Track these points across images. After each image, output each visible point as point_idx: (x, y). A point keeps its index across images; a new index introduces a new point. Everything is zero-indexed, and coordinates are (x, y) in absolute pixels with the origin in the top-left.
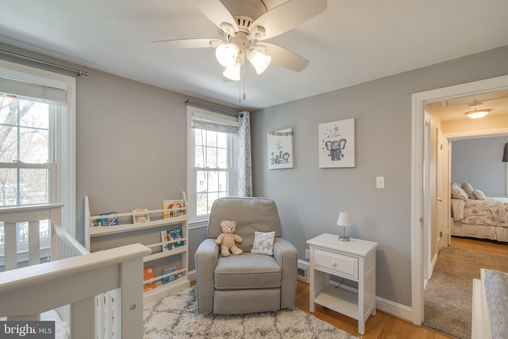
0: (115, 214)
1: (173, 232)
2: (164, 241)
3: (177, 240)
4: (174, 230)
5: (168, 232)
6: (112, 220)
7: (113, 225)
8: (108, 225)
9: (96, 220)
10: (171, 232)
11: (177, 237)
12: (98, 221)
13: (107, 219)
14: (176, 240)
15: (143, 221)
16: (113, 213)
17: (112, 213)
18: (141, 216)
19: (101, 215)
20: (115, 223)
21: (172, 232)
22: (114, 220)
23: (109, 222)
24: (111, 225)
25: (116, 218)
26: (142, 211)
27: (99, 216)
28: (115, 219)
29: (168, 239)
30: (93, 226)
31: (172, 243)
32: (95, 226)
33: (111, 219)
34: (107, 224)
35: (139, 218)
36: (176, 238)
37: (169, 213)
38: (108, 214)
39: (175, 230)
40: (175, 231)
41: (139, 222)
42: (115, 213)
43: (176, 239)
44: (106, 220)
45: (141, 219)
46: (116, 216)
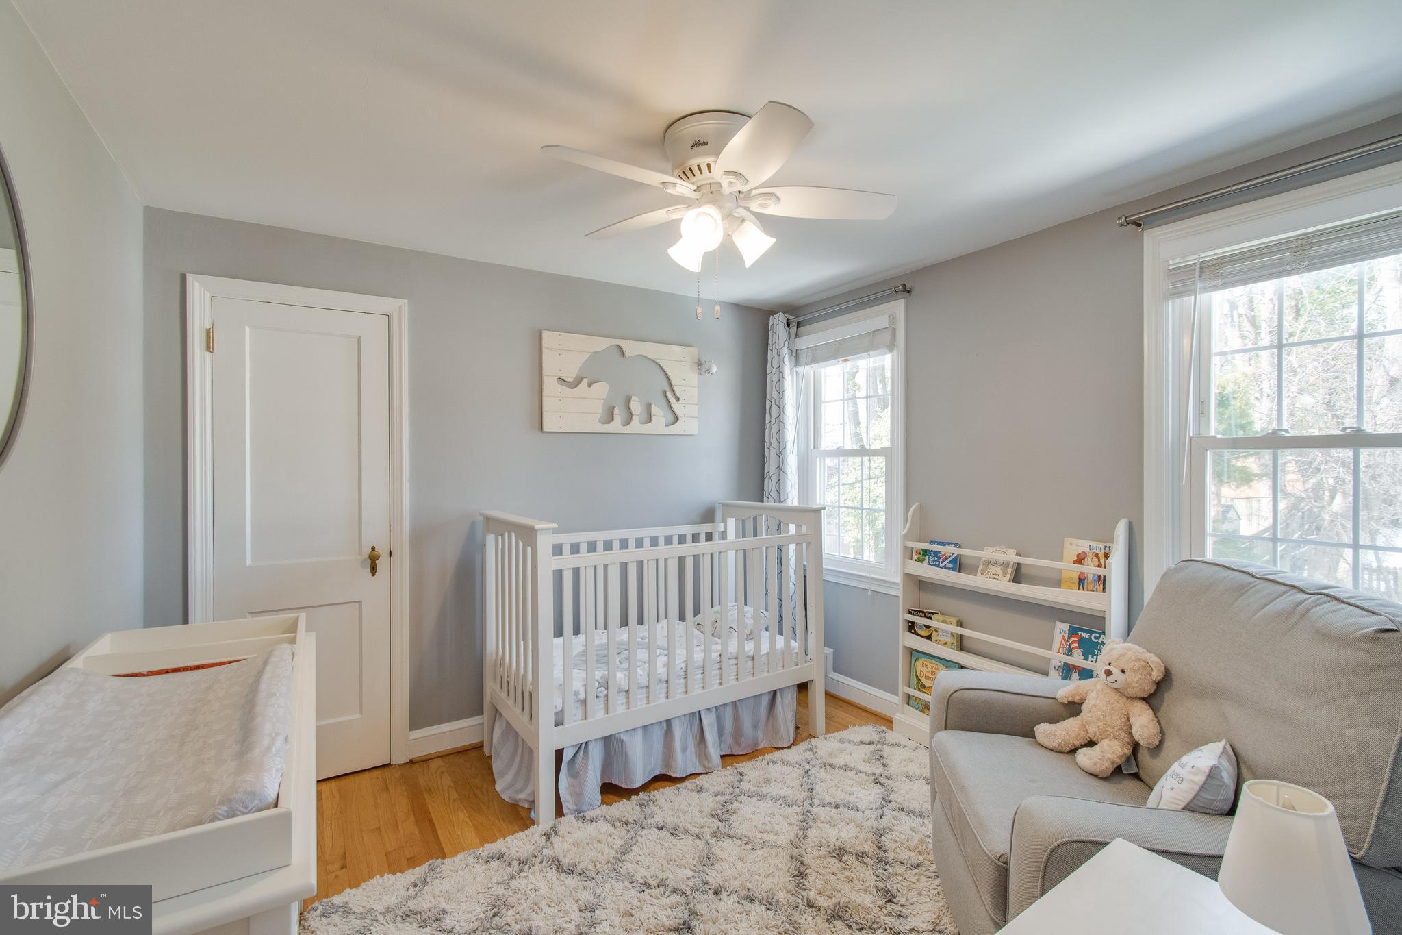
0: (955, 548)
1: (1088, 636)
2: (1059, 652)
3: (1094, 664)
4: (1091, 633)
5: (1073, 632)
6: (946, 558)
7: (947, 568)
8: (938, 566)
9: (922, 550)
10: (1079, 633)
11: (1095, 657)
12: (926, 552)
13: (939, 552)
14: (1089, 662)
15: (994, 576)
16: (952, 543)
17: (949, 544)
18: (996, 564)
19: (930, 543)
20: (951, 566)
21: (1083, 635)
22: (950, 559)
23: (941, 560)
24: (945, 567)
25: (955, 555)
26: (1004, 553)
27: (927, 544)
28: (953, 556)
29: (1070, 652)
30: (916, 560)
31: (1075, 667)
32: (919, 560)
33: (945, 555)
34: (937, 563)
35: (991, 566)
36: (1093, 657)
37: (1076, 576)
38: (942, 544)
39: (1096, 632)
40: (1095, 637)
41: (987, 576)
42: (956, 545)
43: (1090, 658)
44: (937, 554)
45: (992, 569)
46: (957, 551)
